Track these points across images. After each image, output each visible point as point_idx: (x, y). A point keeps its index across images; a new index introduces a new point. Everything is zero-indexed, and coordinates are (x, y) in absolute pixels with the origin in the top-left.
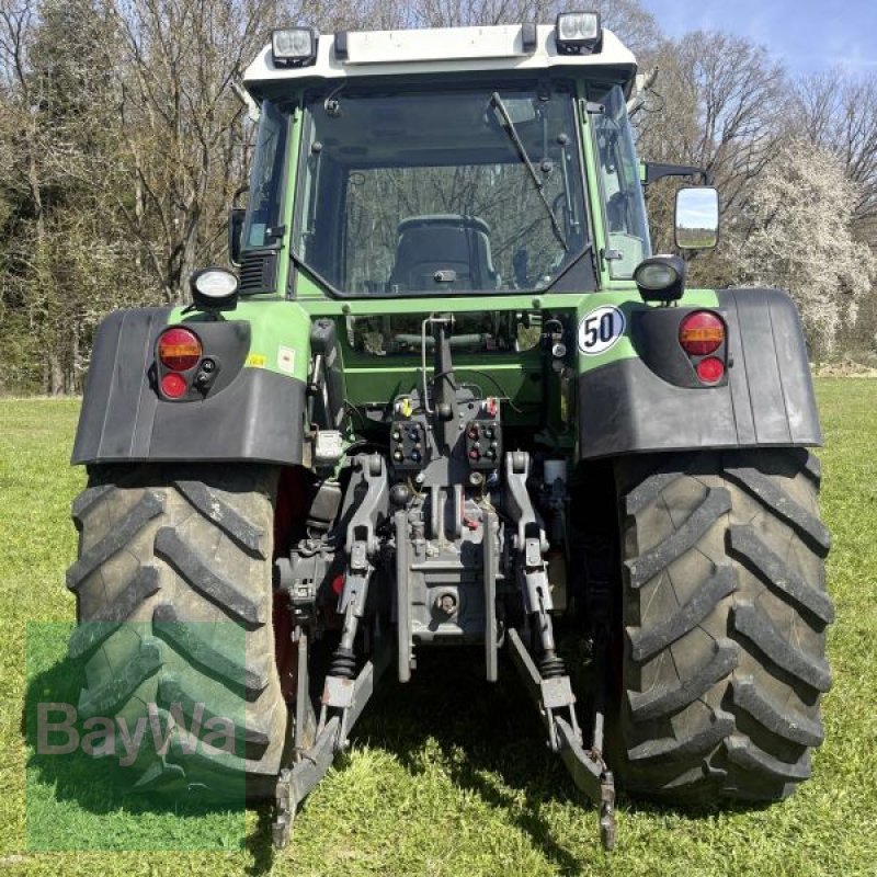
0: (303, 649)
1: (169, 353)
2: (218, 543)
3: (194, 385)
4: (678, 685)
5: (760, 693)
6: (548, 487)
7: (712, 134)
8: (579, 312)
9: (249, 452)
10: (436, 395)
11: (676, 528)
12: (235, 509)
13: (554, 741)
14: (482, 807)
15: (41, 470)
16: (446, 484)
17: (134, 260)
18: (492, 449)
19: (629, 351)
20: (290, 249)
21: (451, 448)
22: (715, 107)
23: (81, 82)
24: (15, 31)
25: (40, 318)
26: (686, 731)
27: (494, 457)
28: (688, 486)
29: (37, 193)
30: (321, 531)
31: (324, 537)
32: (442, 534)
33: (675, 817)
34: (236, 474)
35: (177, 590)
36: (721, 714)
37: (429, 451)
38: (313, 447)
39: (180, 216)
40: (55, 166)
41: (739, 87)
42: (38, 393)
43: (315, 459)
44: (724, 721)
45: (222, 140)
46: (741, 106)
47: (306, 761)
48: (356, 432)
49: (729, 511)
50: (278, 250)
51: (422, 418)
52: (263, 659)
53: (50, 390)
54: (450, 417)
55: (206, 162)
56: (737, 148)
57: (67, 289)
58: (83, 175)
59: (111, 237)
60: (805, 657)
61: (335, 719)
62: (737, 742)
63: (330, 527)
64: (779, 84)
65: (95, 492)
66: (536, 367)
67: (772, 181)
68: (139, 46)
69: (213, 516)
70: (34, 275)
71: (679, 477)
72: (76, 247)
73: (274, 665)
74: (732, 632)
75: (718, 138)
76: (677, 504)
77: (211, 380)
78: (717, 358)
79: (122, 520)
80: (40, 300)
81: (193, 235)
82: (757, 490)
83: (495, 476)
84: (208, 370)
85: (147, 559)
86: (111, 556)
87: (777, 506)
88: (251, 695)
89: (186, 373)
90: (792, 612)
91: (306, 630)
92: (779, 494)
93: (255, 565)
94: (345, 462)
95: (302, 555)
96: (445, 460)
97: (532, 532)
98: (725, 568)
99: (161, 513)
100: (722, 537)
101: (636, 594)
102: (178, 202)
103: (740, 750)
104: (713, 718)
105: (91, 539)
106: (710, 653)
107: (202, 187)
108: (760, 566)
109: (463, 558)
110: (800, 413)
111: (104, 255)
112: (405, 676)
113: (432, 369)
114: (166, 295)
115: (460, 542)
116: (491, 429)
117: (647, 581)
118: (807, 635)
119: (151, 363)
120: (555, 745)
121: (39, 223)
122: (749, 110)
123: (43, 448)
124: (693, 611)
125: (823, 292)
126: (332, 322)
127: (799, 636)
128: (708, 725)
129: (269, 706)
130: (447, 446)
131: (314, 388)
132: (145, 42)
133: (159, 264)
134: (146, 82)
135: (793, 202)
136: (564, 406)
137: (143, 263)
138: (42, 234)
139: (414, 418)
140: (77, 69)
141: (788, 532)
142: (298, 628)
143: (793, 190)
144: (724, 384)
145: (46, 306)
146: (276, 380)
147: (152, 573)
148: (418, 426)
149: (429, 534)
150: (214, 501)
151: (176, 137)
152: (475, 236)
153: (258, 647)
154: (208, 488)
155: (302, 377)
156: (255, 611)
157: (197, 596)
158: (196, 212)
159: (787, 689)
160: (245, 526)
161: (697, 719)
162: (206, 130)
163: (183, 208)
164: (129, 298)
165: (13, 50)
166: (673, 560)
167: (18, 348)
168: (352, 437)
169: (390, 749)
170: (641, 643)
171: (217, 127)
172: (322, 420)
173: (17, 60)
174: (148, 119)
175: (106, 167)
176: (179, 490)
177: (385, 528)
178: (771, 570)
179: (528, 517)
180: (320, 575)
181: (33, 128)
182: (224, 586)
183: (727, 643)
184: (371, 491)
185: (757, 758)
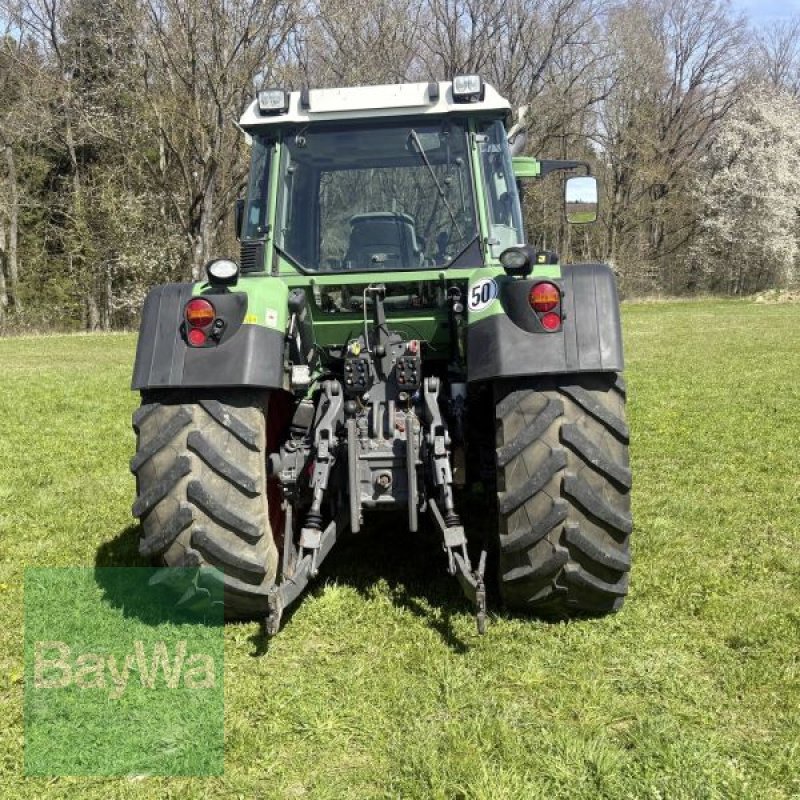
0: (289, 515)
1: (194, 315)
2: (228, 441)
3: (211, 336)
4: (530, 529)
5: (584, 534)
6: (453, 401)
7: (681, 81)
8: (470, 282)
9: (247, 381)
10: (375, 340)
11: (527, 426)
12: (240, 419)
13: (452, 569)
14: (409, 615)
15: (88, 397)
16: (384, 400)
17: (159, 209)
18: (413, 376)
19: (499, 309)
20: (274, 241)
21: (387, 376)
22: (684, 55)
23: (109, 51)
24: (51, 7)
25: (78, 263)
26: (538, 559)
27: (415, 382)
28: (536, 399)
29: (72, 152)
30: (300, 435)
31: (303, 439)
32: (381, 434)
33: (538, 622)
34: (240, 395)
35: (203, 472)
36: (558, 548)
37: (371, 379)
38: (291, 376)
39: (199, 170)
40: (88, 128)
41: (705, 37)
42: (78, 329)
43: (292, 385)
44: (561, 553)
45: (235, 100)
46: (707, 54)
47: (288, 582)
48: (324, 366)
49: (561, 414)
50: (266, 241)
51: (366, 356)
52: (259, 517)
53: (88, 326)
54: (384, 355)
55: (220, 121)
56: (703, 94)
57: (101, 237)
58: (111, 134)
59: (138, 189)
60: (613, 510)
61: (308, 557)
62: (572, 567)
63: (308, 431)
64: (742, 33)
65: (148, 408)
66: (445, 319)
67: (735, 123)
68: (159, 17)
69: (225, 423)
70: (72, 226)
71: (530, 393)
72: (108, 200)
73: (268, 522)
74: (564, 494)
75: (686, 86)
76: (528, 411)
77: (222, 333)
78: (555, 314)
79: (166, 426)
80: (78, 248)
81: (211, 186)
82: (580, 401)
83: (417, 394)
84: (218, 326)
85: (182, 451)
86: (159, 450)
87: (593, 410)
88: (252, 540)
89: (204, 328)
90: (603, 481)
91: (291, 502)
92: (595, 403)
93: (253, 455)
94: (316, 386)
95: (288, 451)
96: (383, 385)
97: (439, 432)
98: (558, 452)
99: (190, 421)
100: (557, 431)
101: (502, 469)
102: (197, 157)
103: (575, 573)
104: (554, 551)
105: (145, 439)
106: (549, 507)
107: (218, 143)
108: (581, 451)
109: (394, 450)
110: (609, 349)
111: (133, 205)
112: (355, 528)
113: (372, 321)
114: (188, 240)
115: (392, 440)
116: (412, 362)
117: (509, 461)
118: (613, 496)
119: (181, 322)
120: (452, 571)
121: (75, 179)
122: (714, 59)
123: (87, 378)
124: (537, 480)
125: (783, 225)
126: (303, 291)
127: (609, 497)
128: (550, 556)
129: (265, 549)
130: (384, 375)
131: (290, 337)
132: (165, 14)
133: (181, 213)
134: (166, 50)
135: (755, 143)
136: (460, 345)
137: (167, 211)
138: (77, 187)
139: (362, 356)
140: (105, 40)
141: (601, 428)
142: (285, 501)
143: (754, 131)
144: (560, 331)
145: (83, 252)
146: (264, 331)
147: (186, 461)
148: (363, 362)
149: (372, 435)
150: (226, 413)
151: (194, 99)
152: (403, 227)
153: (257, 509)
154: (222, 405)
155: (283, 330)
156: (253, 484)
157: (215, 475)
158: (213, 166)
159: (602, 531)
160: (246, 430)
161: (544, 552)
162: (220, 93)
163: (201, 162)
164: (156, 244)
165: (49, 24)
166: (525, 447)
167: (60, 290)
168: (321, 369)
169: (351, 585)
170: (506, 501)
171: (230, 89)
172: (296, 358)
173: (53, 35)
174: (169, 83)
175: (132, 126)
176: (202, 406)
177: (341, 432)
178: (589, 452)
179: (437, 421)
180: (300, 464)
181: (69, 95)
182: (233, 468)
183: (560, 500)
184: (332, 405)
185: (586, 578)
